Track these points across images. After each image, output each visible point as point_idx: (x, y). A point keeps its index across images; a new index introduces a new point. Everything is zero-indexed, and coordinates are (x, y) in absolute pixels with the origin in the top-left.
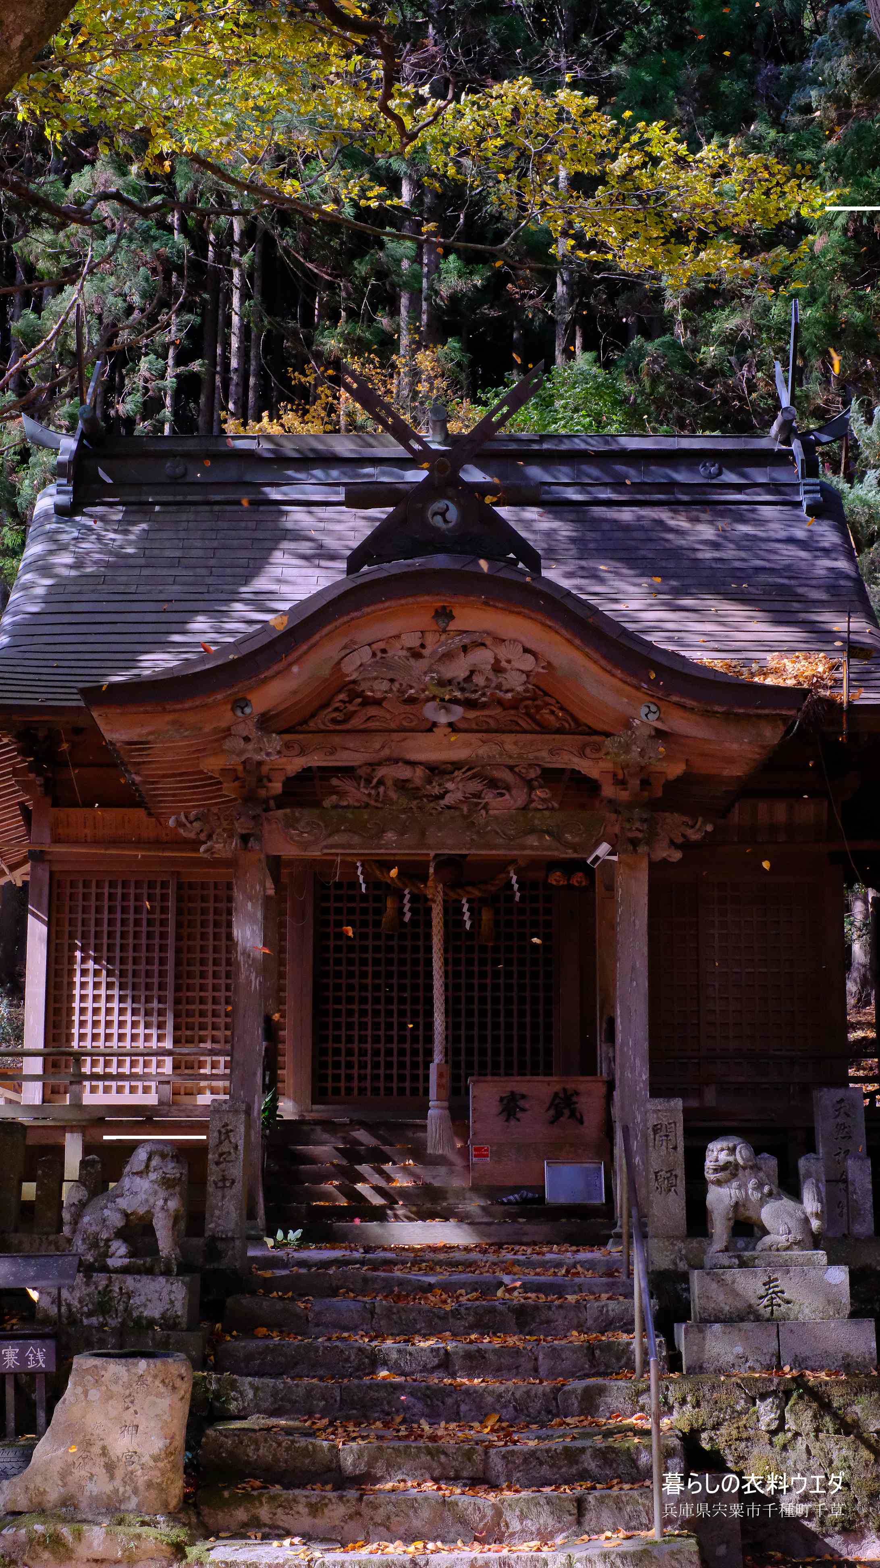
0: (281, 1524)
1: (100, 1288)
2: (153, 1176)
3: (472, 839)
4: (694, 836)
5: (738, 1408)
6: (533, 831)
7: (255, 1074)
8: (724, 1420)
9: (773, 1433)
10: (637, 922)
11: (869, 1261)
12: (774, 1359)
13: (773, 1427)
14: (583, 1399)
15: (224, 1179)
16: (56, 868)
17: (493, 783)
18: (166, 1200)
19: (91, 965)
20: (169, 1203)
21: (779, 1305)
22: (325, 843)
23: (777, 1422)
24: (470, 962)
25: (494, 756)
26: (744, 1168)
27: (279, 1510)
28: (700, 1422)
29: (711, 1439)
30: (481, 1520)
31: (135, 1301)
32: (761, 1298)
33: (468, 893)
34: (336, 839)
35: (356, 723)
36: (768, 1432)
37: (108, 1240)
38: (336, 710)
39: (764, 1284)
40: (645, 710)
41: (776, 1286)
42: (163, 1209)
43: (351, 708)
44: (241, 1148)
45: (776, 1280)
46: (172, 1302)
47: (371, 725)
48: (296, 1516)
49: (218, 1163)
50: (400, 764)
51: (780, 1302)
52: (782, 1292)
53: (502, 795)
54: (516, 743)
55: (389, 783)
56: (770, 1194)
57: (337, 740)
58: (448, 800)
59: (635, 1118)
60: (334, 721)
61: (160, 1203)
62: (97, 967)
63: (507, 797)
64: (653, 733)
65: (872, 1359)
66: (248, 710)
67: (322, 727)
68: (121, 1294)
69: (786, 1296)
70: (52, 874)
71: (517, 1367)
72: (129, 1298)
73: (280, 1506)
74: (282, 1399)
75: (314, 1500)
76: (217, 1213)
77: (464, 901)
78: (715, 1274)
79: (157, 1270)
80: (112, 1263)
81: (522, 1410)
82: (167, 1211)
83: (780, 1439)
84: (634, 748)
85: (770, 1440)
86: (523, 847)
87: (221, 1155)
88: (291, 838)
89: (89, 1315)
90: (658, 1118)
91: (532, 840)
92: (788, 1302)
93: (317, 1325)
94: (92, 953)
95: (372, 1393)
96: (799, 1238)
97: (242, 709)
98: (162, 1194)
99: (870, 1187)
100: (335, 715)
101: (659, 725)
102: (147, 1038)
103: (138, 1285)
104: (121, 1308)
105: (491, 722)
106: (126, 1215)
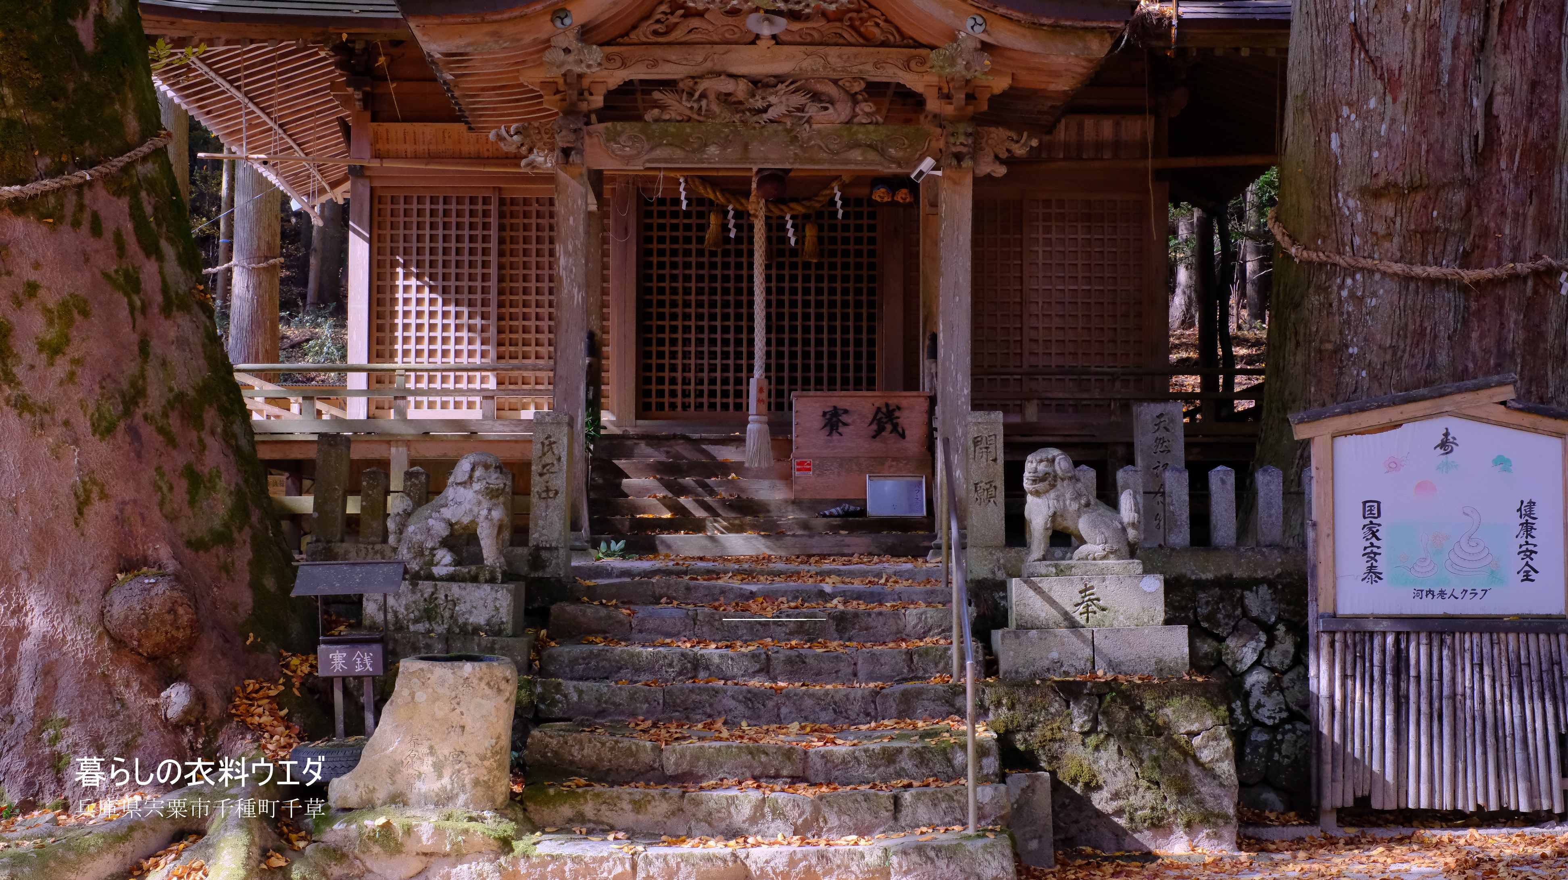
0: (605, 819)
1: (426, 595)
2: (477, 486)
3: (795, 154)
4: (1020, 151)
5: (1053, 710)
6: (857, 145)
7: (578, 388)
8: (1039, 722)
9: (1086, 734)
10: (961, 238)
11: (1184, 571)
12: (1089, 664)
13: (1086, 729)
14: (901, 702)
15: (547, 490)
16: (377, 184)
17: (816, 97)
18: (490, 510)
19: (413, 282)
20: (493, 513)
21: (1095, 613)
22: (646, 157)
23: (1090, 724)
24: (794, 279)
25: (818, 70)
26: (1063, 480)
27: (604, 807)
28: (1015, 723)
29: (1025, 740)
30: (800, 816)
31: (460, 608)
32: (1077, 605)
33: (792, 209)
34: (658, 153)
35: (678, 35)
36: (1081, 733)
37: (433, 549)
38: (658, 21)
39: (1081, 592)
40: (971, 22)
41: (1092, 594)
42: (487, 518)
43: (673, 19)
44: (564, 459)
45: (1092, 588)
46: (497, 609)
47: (693, 37)
48: (620, 812)
49: (541, 475)
50: (722, 77)
51: (1095, 609)
52: (1098, 600)
53: (826, 109)
54: (840, 56)
55: (712, 97)
56: (1088, 505)
57: (658, 52)
58: (771, 114)
59: (956, 431)
60: (655, 33)
61: (484, 512)
62: (419, 283)
63: (831, 110)
64: (979, 46)
65: (1185, 664)
66: (567, 21)
67: (644, 39)
68: (447, 601)
69: (1101, 603)
70: (372, 190)
71: (836, 672)
72: (455, 605)
73: (604, 802)
74: (606, 702)
75: (637, 797)
76: (541, 523)
77: (788, 217)
78: (1032, 581)
79: (482, 578)
80: (437, 571)
81: (841, 712)
82: (491, 520)
83: (1092, 740)
84: (959, 61)
85: (1083, 741)
86: (847, 162)
87: (544, 467)
88: (613, 152)
89: (416, 621)
90: (979, 431)
91: (856, 155)
92: (1104, 609)
93: (640, 631)
94: (414, 270)
95: (694, 697)
96: (1115, 547)
97: (562, 19)
98: (486, 504)
99: (1187, 498)
100: (657, 26)
101: (985, 38)
102: (471, 354)
103: (464, 593)
104: (447, 614)
105: (816, 35)
106: (451, 525)
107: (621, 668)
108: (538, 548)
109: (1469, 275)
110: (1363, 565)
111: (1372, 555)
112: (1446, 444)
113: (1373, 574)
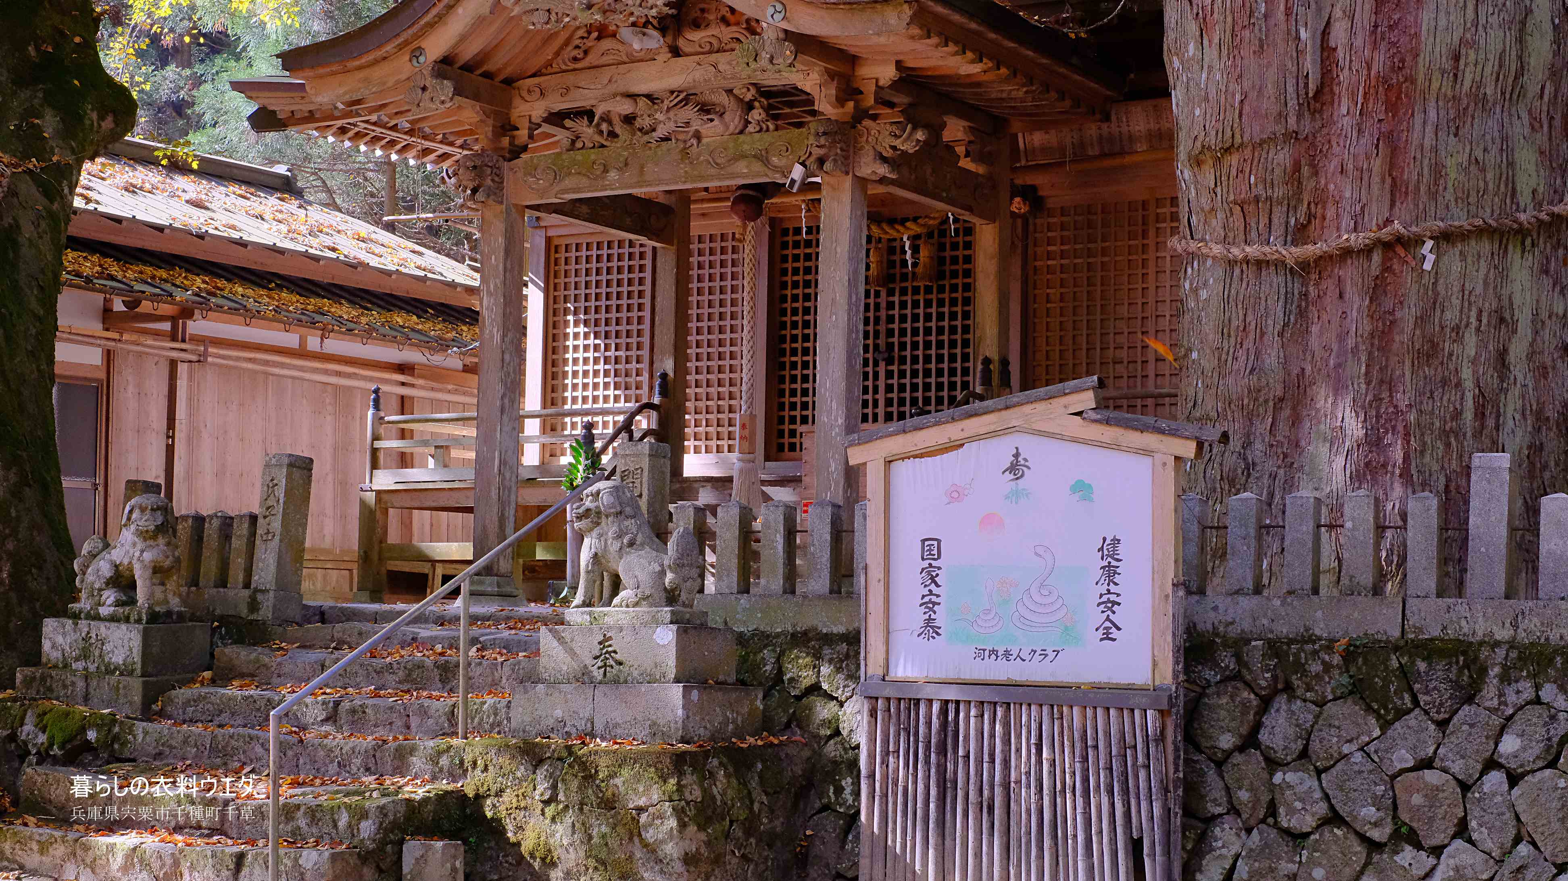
1: (83, 635)
2: (133, 527)
3: (686, 172)
4: (909, 147)
5: (519, 774)
6: (743, 156)
7: (495, 431)
8: (507, 787)
9: (547, 803)
10: (839, 250)
11: (815, 622)
12: (589, 725)
13: (546, 797)
14: (395, 758)
15: (268, 533)
16: (550, 233)
17: (705, 109)
18: (142, 551)
19: (582, 329)
20: (145, 554)
21: (612, 667)
22: (557, 189)
23: (550, 792)
25: (710, 79)
26: (607, 516)
27: (17, 846)
28: (485, 788)
29: (494, 806)
30: (161, 869)
31: (107, 647)
32: (596, 658)
33: (908, 229)
34: (568, 183)
35: (591, 59)
36: (542, 802)
37: (100, 590)
38: (577, 47)
39: (600, 643)
40: (771, 10)
41: (610, 646)
42: (139, 560)
43: (589, 43)
44: (281, 501)
45: (610, 638)
46: (131, 650)
47: (605, 60)
48: (29, 852)
49: (265, 517)
50: (618, 98)
51: (613, 663)
52: (615, 652)
53: (712, 120)
54: (729, 63)
55: (616, 120)
56: (631, 544)
57: (570, 78)
58: (661, 132)
60: (575, 59)
61: (137, 554)
63: (716, 122)
64: (782, 35)
66: (422, 59)
67: (564, 67)
68: (97, 640)
69: (618, 657)
70: (549, 240)
71: (391, 724)
72: (103, 644)
73: (19, 841)
75: (43, 839)
76: (261, 565)
77: (905, 239)
78: (556, 631)
79: (132, 619)
80: (104, 611)
81: (345, 766)
82: (142, 561)
83: (550, 811)
84: (764, 54)
85: (542, 810)
86: (733, 176)
87: (268, 508)
88: (530, 187)
89: (77, 659)
90: (626, 464)
91: (741, 167)
92: (620, 664)
94: (582, 316)
95: (233, 742)
96: (648, 593)
97: (417, 58)
98: (140, 546)
99: (829, 538)
100: (575, 53)
101: (785, 25)
103: (109, 632)
104: (97, 653)
105: (715, 42)
106: (116, 566)
107: (221, 712)
108: (256, 590)
109: (1293, 253)
110: (919, 616)
111: (930, 605)
112: (1016, 468)
113: (931, 628)
